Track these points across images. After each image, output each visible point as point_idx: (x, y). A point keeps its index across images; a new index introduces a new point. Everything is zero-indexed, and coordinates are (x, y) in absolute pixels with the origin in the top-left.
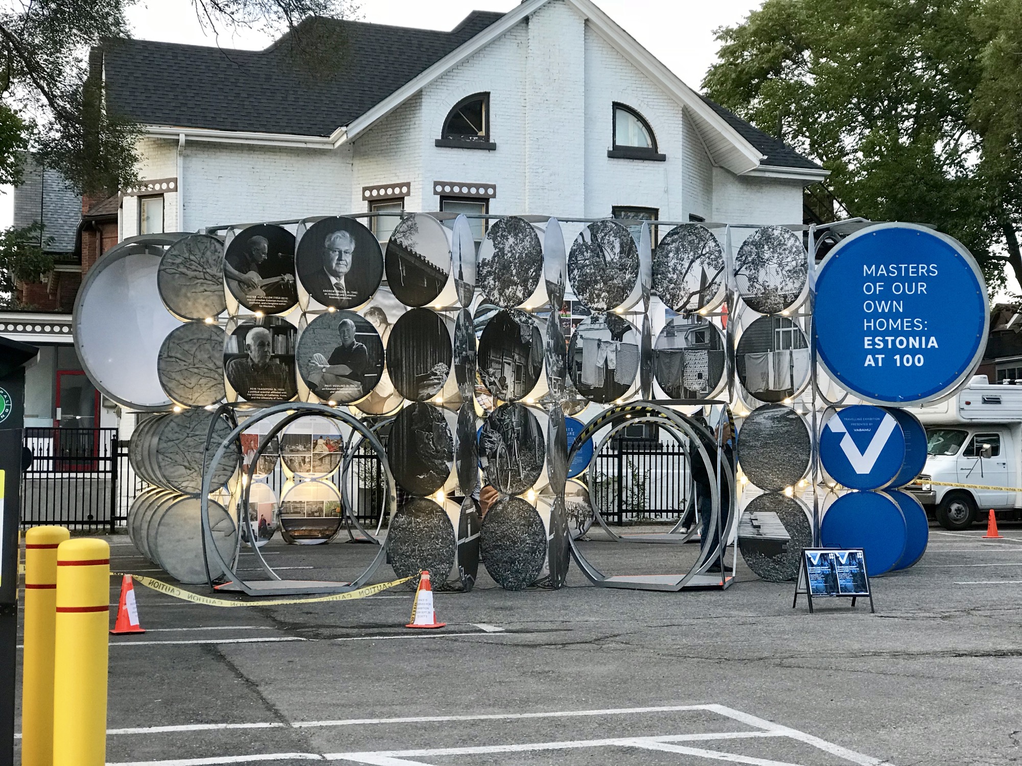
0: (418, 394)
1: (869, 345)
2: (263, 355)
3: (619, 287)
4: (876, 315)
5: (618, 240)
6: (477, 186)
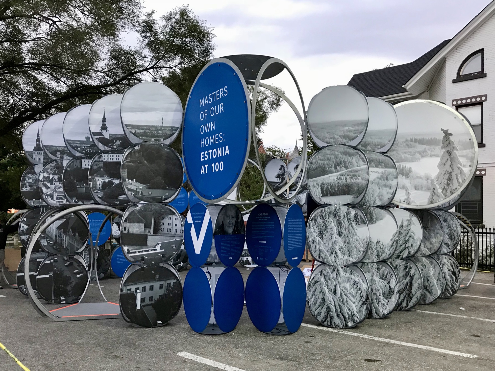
6: (476, 97)
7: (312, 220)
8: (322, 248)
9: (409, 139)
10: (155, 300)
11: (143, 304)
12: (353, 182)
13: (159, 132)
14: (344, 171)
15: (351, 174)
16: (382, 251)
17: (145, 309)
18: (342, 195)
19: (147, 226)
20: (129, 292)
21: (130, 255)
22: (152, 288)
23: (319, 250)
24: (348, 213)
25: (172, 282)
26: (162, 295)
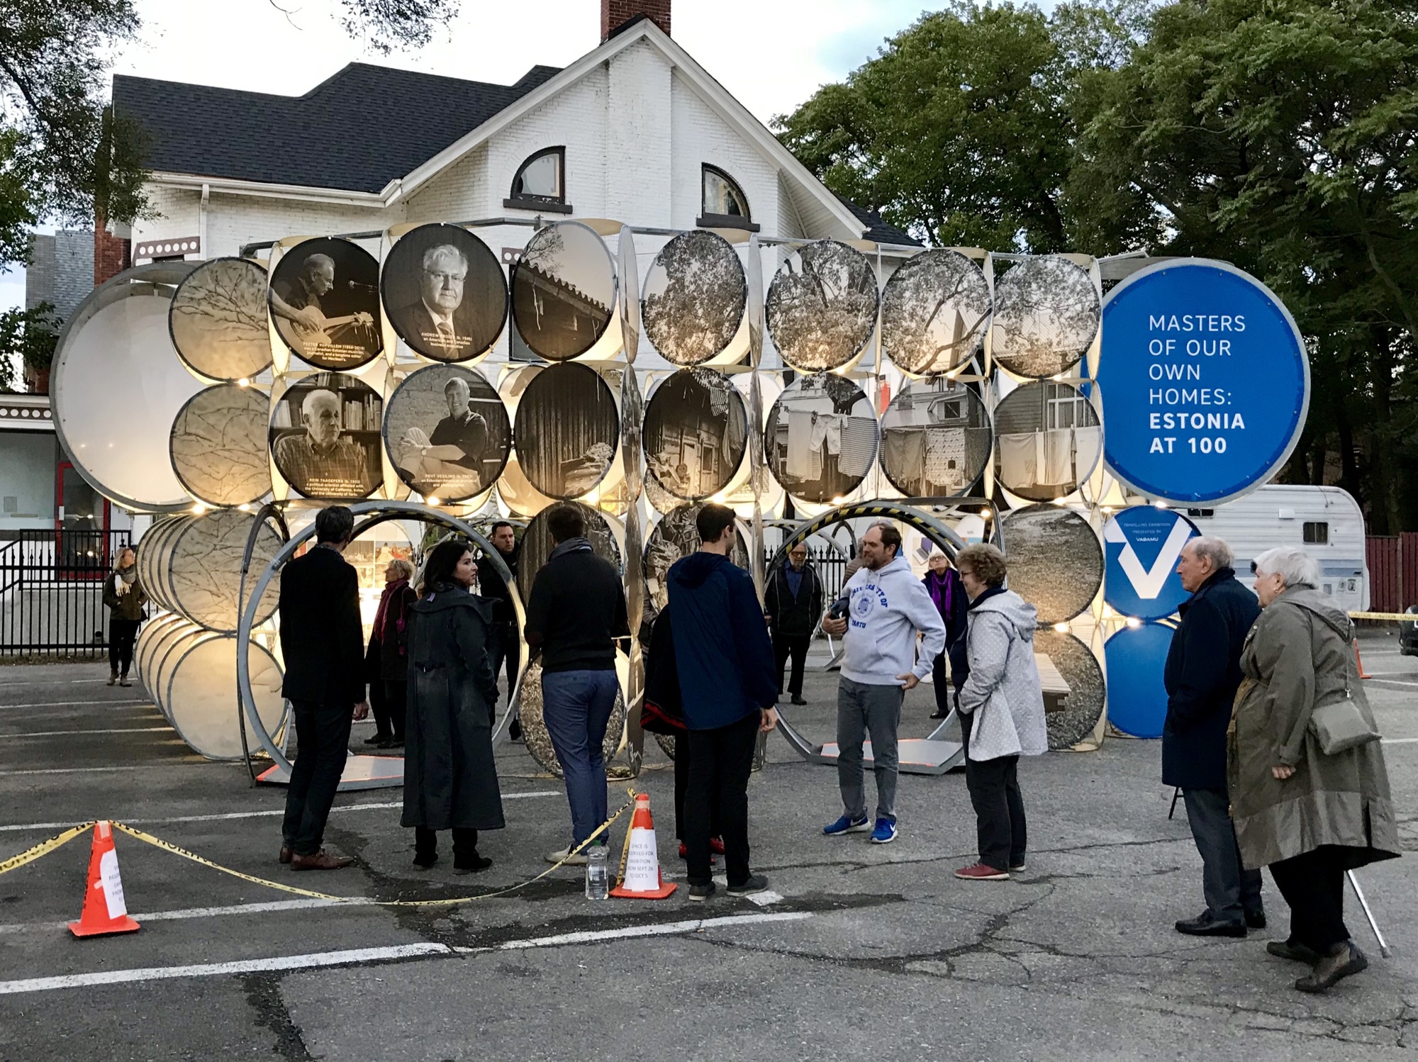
0: (564, 489)
1: (1156, 424)
2: (329, 431)
3: (846, 337)
4: (1165, 384)
5: (846, 268)
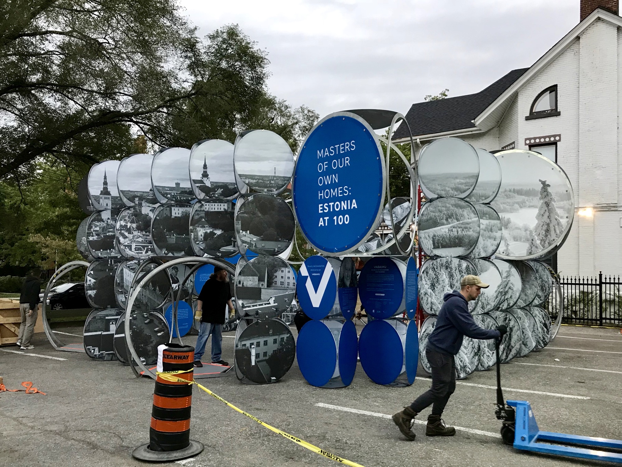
6: (549, 137)
7: (423, 273)
8: (434, 300)
9: (508, 189)
10: (269, 356)
11: (258, 360)
12: (464, 234)
13: (272, 182)
14: (456, 223)
15: (463, 226)
16: (487, 303)
17: (258, 364)
18: (453, 247)
19: (261, 279)
20: (244, 348)
21: (244, 309)
22: (266, 343)
23: (431, 302)
24: (460, 266)
25: (285, 336)
26: (276, 350)
